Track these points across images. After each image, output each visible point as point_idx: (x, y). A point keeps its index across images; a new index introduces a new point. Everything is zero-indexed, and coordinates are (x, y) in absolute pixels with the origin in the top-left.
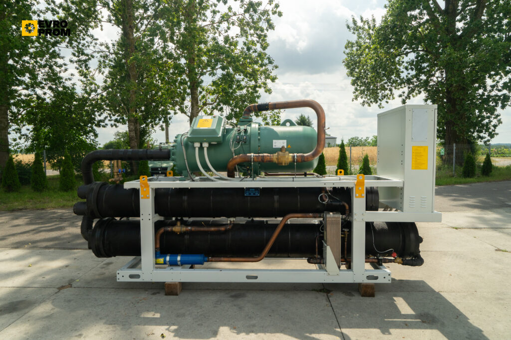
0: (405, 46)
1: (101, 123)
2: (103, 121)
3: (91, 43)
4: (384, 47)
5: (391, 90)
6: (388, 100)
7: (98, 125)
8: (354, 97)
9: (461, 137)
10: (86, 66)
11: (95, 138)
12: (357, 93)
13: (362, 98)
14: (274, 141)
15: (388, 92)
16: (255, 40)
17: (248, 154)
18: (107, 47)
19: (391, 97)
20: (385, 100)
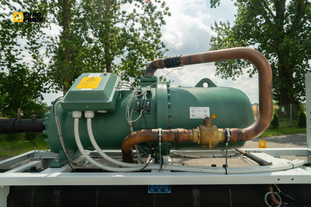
0: (251, 39)
1: (46, 90)
2: (48, 89)
3: (41, 36)
4: (237, 40)
5: (240, 69)
6: (239, 75)
7: (45, 92)
8: (216, 73)
9: (291, 99)
10: (36, 51)
11: (42, 100)
12: (218, 71)
13: (221, 73)
14: (191, 109)
15: (238, 70)
16: (152, 32)
17: (153, 130)
18: (52, 39)
19: (241, 73)
20: (237, 75)
